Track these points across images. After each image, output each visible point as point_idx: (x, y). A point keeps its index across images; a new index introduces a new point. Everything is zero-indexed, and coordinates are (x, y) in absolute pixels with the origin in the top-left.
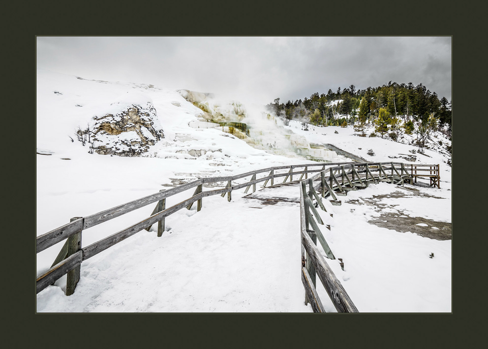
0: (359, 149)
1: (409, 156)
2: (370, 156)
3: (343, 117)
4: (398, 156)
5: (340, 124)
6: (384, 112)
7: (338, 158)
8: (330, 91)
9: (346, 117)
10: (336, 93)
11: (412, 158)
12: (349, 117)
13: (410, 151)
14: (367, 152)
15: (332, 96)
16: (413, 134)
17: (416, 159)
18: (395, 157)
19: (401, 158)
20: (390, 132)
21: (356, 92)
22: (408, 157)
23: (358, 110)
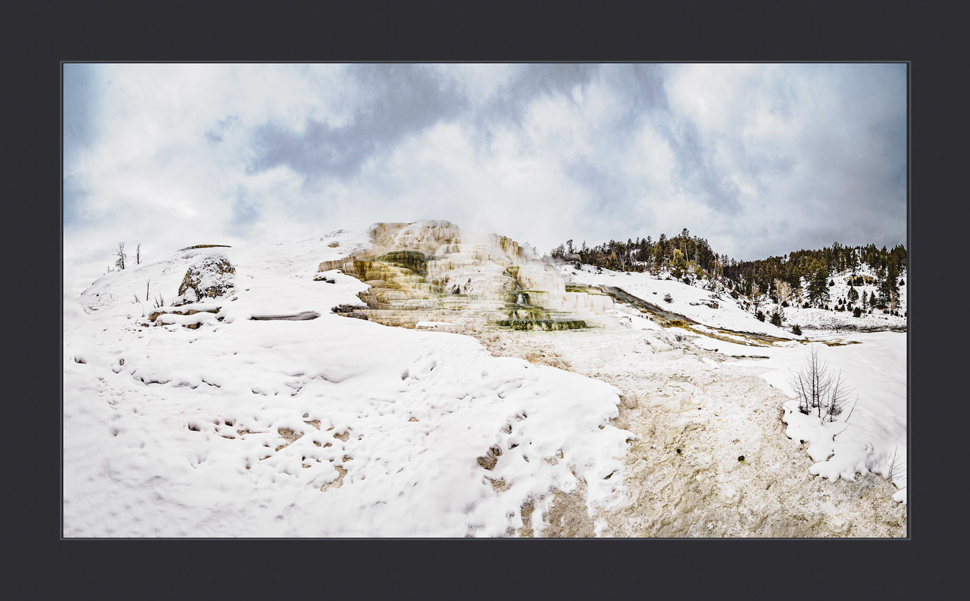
0: (654, 293)
1: (711, 301)
2: (667, 302)
3: (640, 264)
4: (700, 302)
5: (637, 270)
6: (679, 253)
7: (614, 310)
8: (630, 240)
9: (643, 264)
10: (635, 243)
11: (715, 304)
12: (646, 263)
13: (709, 296)
14: (664, 297)
15: (632, 246)
16: (703, 280)
17: (718, 305)
18: (697, 304)
19: (704, 305)
20: (683, 277)
21: (652, 243)
22: (711, 303)
23: (654, 258)
